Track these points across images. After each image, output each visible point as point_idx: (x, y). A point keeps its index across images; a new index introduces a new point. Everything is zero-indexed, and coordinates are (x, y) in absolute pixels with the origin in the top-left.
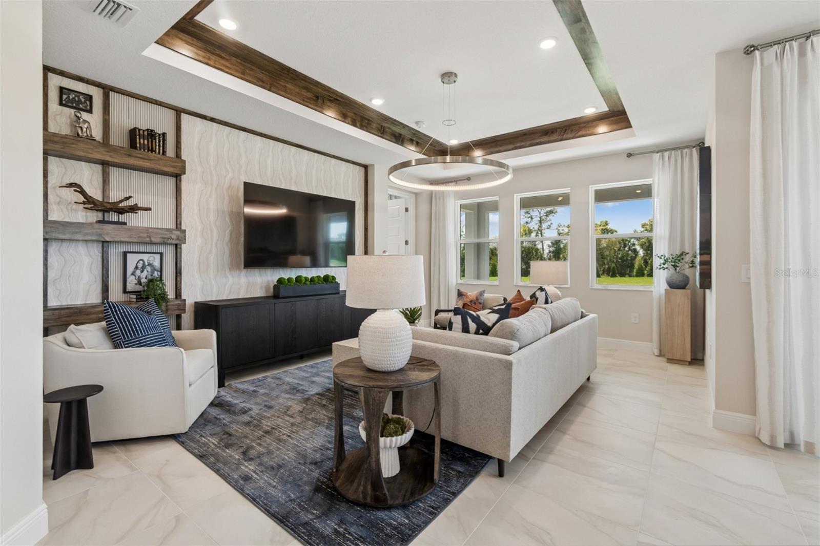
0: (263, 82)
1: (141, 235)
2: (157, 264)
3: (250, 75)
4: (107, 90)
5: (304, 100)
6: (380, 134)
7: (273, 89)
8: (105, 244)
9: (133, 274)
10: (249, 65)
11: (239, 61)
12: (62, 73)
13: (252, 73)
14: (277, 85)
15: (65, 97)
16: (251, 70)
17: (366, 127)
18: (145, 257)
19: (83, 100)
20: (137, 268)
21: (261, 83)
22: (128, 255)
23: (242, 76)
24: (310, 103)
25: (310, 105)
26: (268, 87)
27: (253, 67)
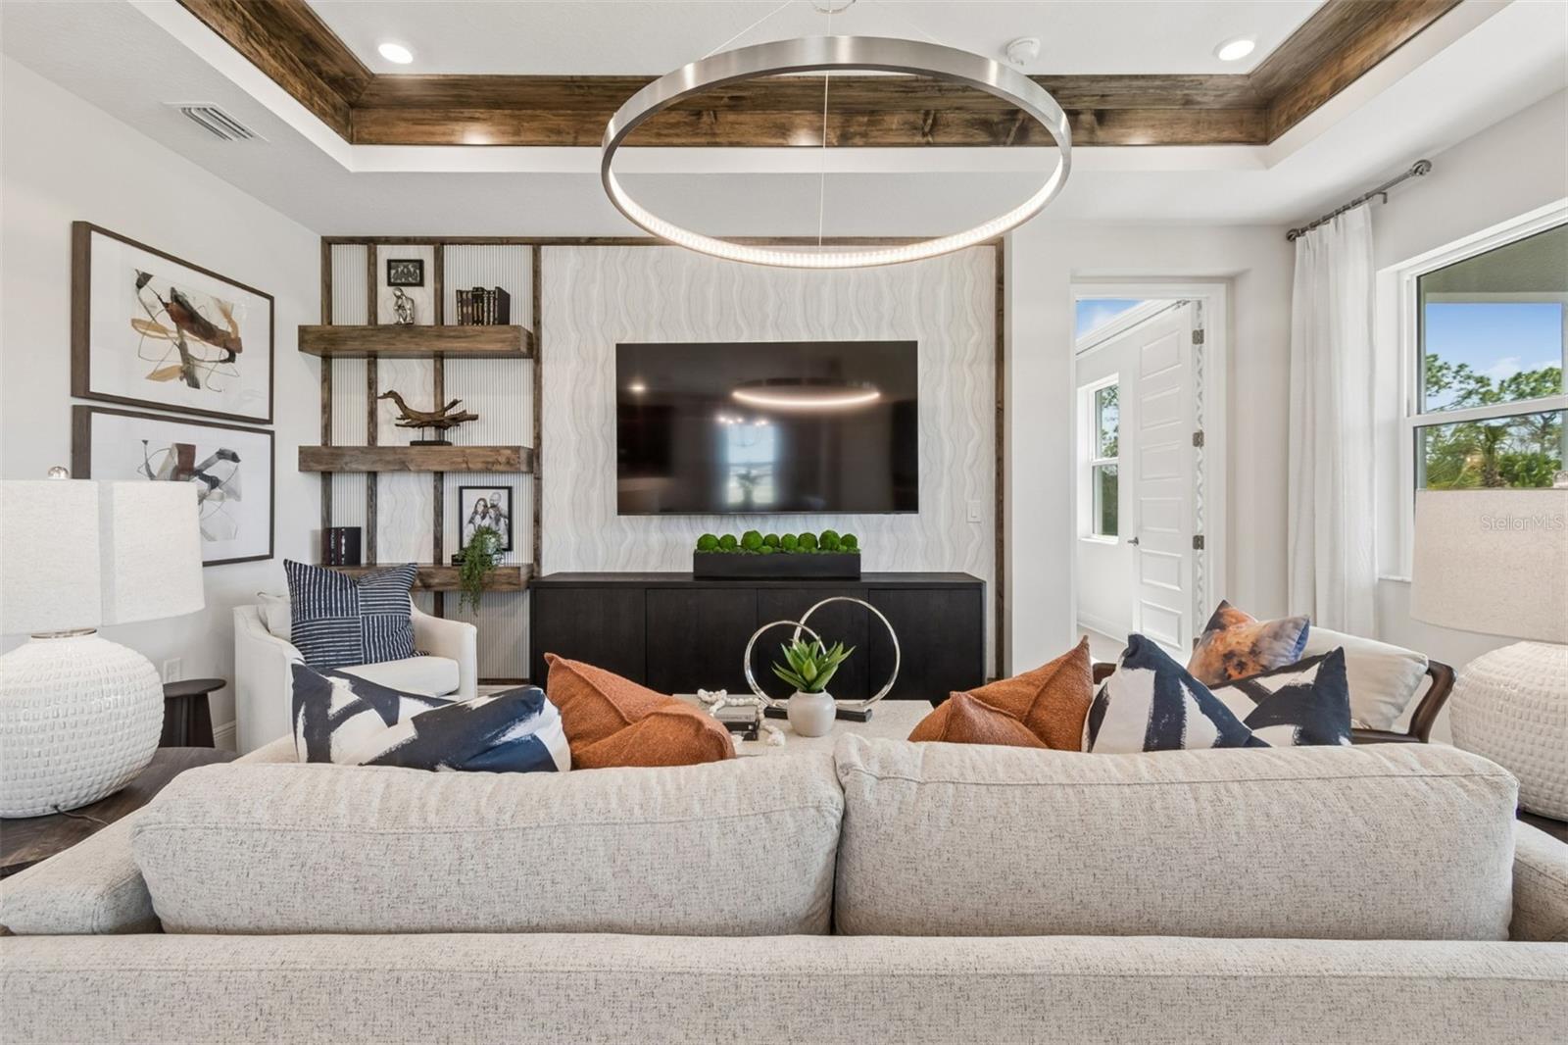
0: (559, 132)
1: (455, 459)
2: (503, 506)
3: (533, 130)
4: (439, 244)
5: (659, 135)
6: (919, 139)
7: (582, 139)
8: (439, 476)
9: (471, 521)
10: (529, 112)
11: (507, 112)
12: (388, 241)
13: (535, 124)
14: (591, 126)
15: (393, 272)
16: (533, 118)
17: (864, 135)
18: (488, 495)
19: (412, 270)
20: (476, 512)
21: (554, 138)
22: (464, 491)
23: (516, 139)
24: (677, 135)
25: (675, 140)
26: (570, 138)
27: (538, 112)
